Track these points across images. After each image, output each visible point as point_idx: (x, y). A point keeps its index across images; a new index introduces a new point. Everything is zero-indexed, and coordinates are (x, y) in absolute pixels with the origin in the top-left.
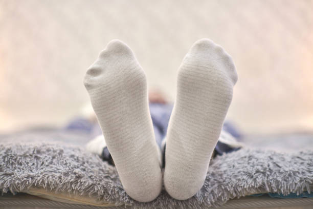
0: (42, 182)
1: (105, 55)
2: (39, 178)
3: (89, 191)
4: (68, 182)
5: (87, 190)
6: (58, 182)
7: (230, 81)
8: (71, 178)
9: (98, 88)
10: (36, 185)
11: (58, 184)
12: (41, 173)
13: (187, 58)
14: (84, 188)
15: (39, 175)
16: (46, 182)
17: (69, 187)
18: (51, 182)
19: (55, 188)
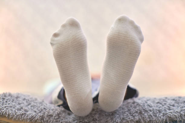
0: (5, 113)
1: (64, 26)
2: (3, 111)
3: (32, 120)
4: (20, 114)
5: (31, 119)
6: (14, 114)
7: (139, 42)
8: (22, 112)
9: (57, 45)
10: (1, 114)
11: (14, 116)
12: (5, 107)
13: (112, 28)
14: (29, 118)
15: (4, 108)
16: (8, 113)
17: (20, 117)
18: (10, 113)
19: (12, 117)
